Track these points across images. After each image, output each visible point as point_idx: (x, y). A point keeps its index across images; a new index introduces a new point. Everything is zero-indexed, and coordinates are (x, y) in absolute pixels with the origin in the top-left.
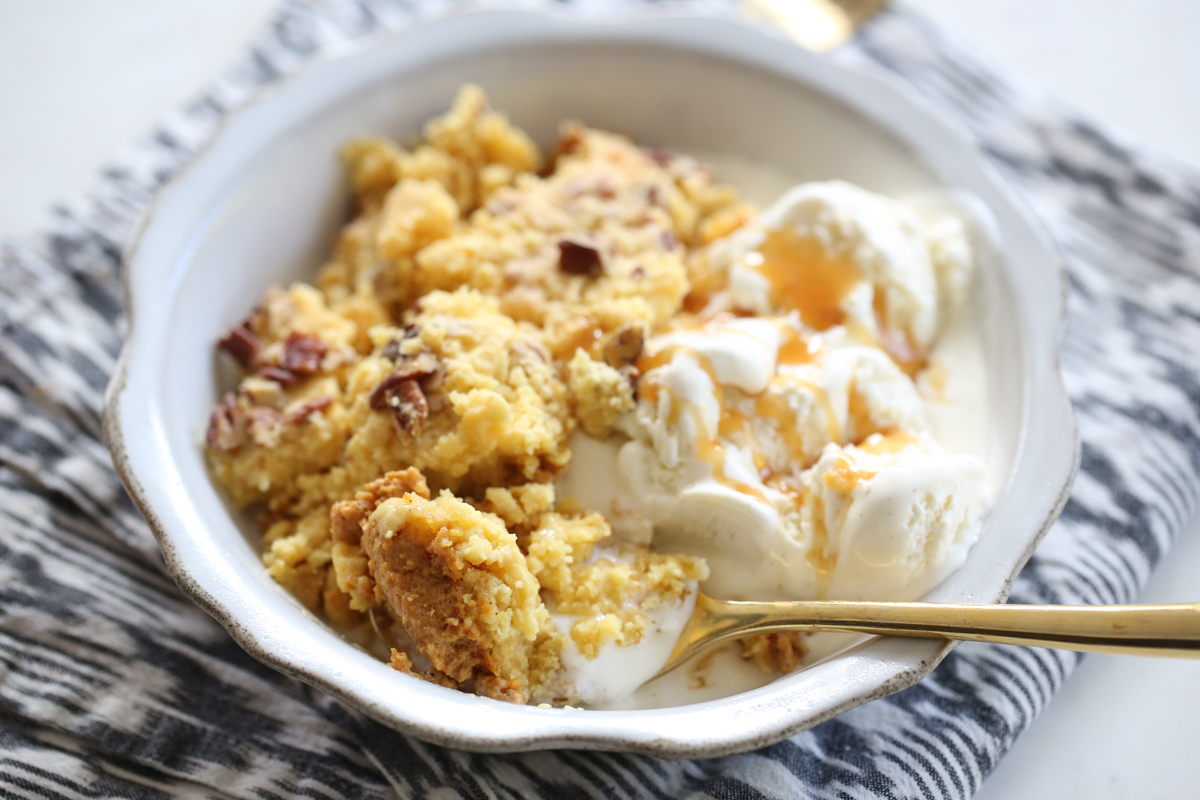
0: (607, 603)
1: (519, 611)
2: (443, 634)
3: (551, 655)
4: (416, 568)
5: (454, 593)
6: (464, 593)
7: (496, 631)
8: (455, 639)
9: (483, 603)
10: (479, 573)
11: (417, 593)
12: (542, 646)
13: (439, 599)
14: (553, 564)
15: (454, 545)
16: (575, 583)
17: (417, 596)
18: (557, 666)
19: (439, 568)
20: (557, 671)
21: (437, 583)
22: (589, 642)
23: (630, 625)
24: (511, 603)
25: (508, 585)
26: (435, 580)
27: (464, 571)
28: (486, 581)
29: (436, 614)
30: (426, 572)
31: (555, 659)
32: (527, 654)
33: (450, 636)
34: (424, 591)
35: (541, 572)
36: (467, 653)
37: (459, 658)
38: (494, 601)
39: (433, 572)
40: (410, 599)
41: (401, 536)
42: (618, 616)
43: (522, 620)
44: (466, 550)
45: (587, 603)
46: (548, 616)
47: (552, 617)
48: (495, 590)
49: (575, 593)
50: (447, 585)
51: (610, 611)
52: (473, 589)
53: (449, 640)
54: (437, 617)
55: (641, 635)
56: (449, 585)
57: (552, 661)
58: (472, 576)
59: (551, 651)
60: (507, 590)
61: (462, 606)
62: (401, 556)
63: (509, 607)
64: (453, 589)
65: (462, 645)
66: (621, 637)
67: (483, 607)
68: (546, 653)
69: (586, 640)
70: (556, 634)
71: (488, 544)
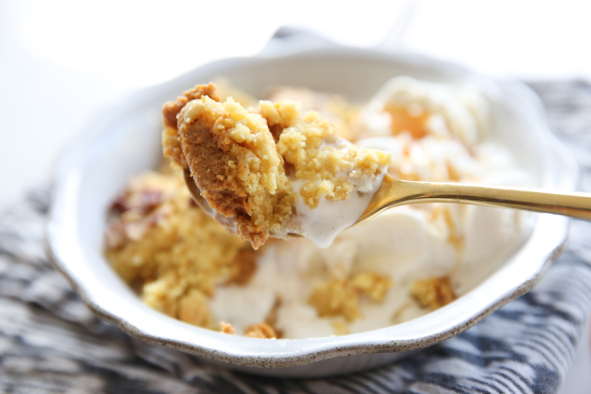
0: (326, 173)
1: (265, 175)
2: (214, 185)
3: (287, 206)
4: (203, 143)
5: (223, 159)
6: (229, 160)
7: (248, 186)
8: (220, 189)
9: (240, 167)
10: (241, 148)
11: (202, 158)
12: (282, 200)
13: (214, 163)
14: (294, 147)
15: (227, 129)
16: (308, 159)
17: (201, 160)
18: (290, 213)
19: (216, 143)
20: (291, 216)
21: (214, 153)
22: (311, 197)
23: (339, 188)
24: (260, 168)
25: (259, 158)
26: (214, 151)
27: (230, 146)
28: (245, 154)
29: (211, 172)
30: (208, 145)
31: (290, 208)
32: (272, 204)
33: (218, 187)
34: (206, 157)
35: (286, 152)
36: (231, 199)
37: (226, 202)
38: (247, 166)
39: (213, 146)
40: (196, 162)
41: (196, 123)
42: (332, 182)
43: (266, 180)
44: (233, 132)
45: (313, 172)
46: (287, 181)
47: (290, 182)
48: (249, 159)
49: (307, 166)
50: (220, 154)
51: (327, 178)
52: (236, 158)
53: (217, 189)
54: (212, 174)
55: (346, 194)
56: (221, 154)
57: (288, 209)
58: (235, 149)
59: (288, 203)
60: (257, 160)
61: (227, 168)
62: (195, 135)
63: (259, 171)
64: (223, 157)
65: (228, 194)
66: (332, 194)
67: (240, 169)
68: (285, 204)
69: (309, 196)
70: (291, 192)
71: (247, 130)
